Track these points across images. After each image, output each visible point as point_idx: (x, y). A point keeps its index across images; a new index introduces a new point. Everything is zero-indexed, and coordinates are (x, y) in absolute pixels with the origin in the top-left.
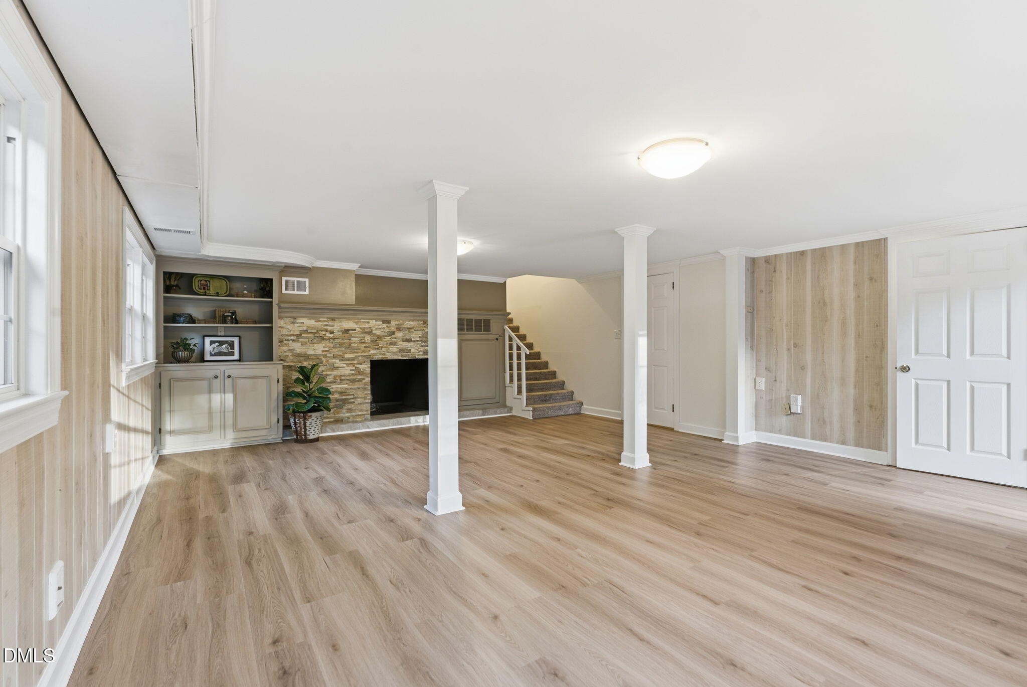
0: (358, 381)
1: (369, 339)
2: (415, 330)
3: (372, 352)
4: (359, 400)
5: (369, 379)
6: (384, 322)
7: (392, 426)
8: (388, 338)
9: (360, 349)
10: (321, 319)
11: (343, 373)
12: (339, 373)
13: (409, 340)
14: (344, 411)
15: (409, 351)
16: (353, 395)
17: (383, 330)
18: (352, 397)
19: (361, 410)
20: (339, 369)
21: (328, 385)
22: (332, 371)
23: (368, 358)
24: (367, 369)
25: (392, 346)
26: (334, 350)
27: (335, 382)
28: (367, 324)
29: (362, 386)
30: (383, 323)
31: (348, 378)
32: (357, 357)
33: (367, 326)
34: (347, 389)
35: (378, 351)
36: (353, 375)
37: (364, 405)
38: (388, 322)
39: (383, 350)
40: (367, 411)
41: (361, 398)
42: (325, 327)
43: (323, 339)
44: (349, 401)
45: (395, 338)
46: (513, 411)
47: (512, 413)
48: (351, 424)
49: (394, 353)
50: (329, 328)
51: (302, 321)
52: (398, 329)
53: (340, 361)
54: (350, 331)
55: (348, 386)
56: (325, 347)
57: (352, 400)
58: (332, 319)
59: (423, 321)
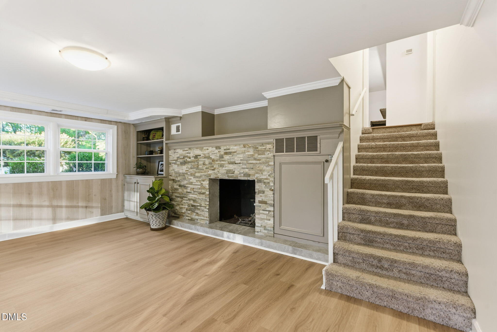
0: (202, 194)
1: (208, 162)
2: (237, 154)
3: (210, 172)
4: (202, 208)
6: (217, 148)
8: (219, 161)
9: (203, 170)
10: (185, 149)
11: (195, 187)
12: (193, 186)
13: (233, 163)
17: (216, 155)
18: (199, 204)
19: (204, 216)
22: (190, 185)
23: (208, 177)
24: (207, 185)
25: (222, 168)
26: (191, 170)
28: (207, 151)
29: (205, 198)
31: (197, 190)
32: (202, 175)
34: (197, 198)
35: (213, 171)
36: (200, 188)
37: (205, 213)
38: (219, 148)
39: (216, 171)
41: (204, 207)
42: (187, 155)
43: (186, 163)
45: (224, 161)
50: (189, 155)
51: (177, 151)
52: (226, 153)
53: (193, 178)
54: (198, 157)
55: (197, 196)
56: (187, 168)
57: (199, 207)
58: (190, 149)
59: (244, 145)
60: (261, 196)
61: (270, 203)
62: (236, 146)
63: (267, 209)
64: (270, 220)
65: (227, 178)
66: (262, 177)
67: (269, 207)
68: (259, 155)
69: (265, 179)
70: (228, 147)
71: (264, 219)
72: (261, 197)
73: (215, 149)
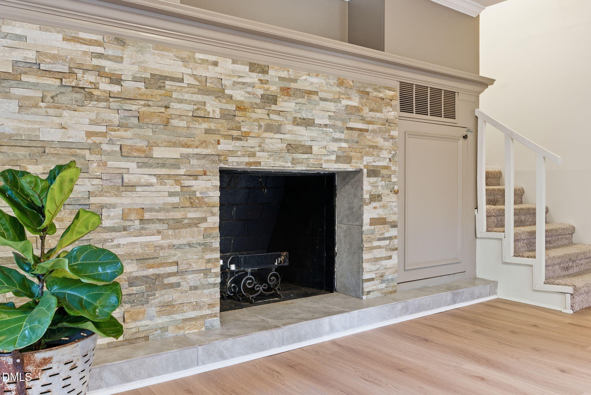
0: (189, 225)
1: (218, 111)
2: (321, 99)
3: (226, 146)
4: (192, 279)
5: (217, 219)
6: (253, 67)
7: (280, 346)
8: (260, 113)
9: (191, 136)
10: (82, 35)
11: (147, 202)
12: (139, 201)
13: (308, 123)
14: (152, 310)
15: (308, 150)
16: (177, 263)
17: (250, 89)
18: (173, 269)
19: (197, 306)
20: (138, 189)
21: (106, 235)
22: (116, 196)
23: (213, 162)
24: (211, 194)
25: (271, 135)
26: (122, 133)
27: (125, 229)
28: (211, 67)
29: (200, 239)
30: (251, 71)
31: (161, 215)
32: (186, 157)
33: (211, 72)
34: (162, 248)
35: (238, 143)
36: (175, 207)
37: (206, 291)
38: (264, 70)
39: (251, 142)
40: (211, 306)
41: (199, 271)
42: (96, 62)
43: (90, 96)
44: (166, 281)
45: (279, 113)
46: (499, 290)
47: (495, 293)
48: (176, 352)
49: (273, 153)
50: (109, 65)
51: (18, 31)
52: (286, 91)
53: (138, 167)
54: (167, 82)
55: (162, 239)
56: (93, 123)
57: (173, 280)
58: (121, 41)
59: (339, 79)
60: (375, 208)
61: (392, 220)
62: (317, 75)
63: (387, 235)
64: (390, 257)
65: (289, 164)
66: (377, 164)
67: (390, 229)
68: (371, 110)
69: (382, 169)
70: (292, 74)
71: (381, 259)
72: (375, 210)
73: (247, 68)
